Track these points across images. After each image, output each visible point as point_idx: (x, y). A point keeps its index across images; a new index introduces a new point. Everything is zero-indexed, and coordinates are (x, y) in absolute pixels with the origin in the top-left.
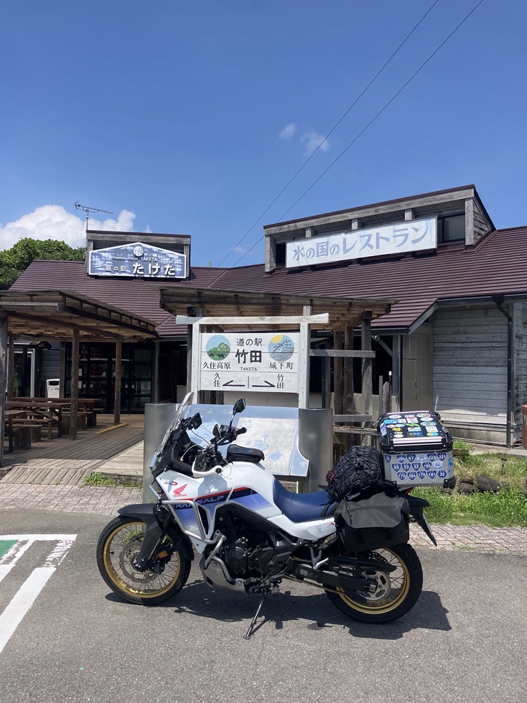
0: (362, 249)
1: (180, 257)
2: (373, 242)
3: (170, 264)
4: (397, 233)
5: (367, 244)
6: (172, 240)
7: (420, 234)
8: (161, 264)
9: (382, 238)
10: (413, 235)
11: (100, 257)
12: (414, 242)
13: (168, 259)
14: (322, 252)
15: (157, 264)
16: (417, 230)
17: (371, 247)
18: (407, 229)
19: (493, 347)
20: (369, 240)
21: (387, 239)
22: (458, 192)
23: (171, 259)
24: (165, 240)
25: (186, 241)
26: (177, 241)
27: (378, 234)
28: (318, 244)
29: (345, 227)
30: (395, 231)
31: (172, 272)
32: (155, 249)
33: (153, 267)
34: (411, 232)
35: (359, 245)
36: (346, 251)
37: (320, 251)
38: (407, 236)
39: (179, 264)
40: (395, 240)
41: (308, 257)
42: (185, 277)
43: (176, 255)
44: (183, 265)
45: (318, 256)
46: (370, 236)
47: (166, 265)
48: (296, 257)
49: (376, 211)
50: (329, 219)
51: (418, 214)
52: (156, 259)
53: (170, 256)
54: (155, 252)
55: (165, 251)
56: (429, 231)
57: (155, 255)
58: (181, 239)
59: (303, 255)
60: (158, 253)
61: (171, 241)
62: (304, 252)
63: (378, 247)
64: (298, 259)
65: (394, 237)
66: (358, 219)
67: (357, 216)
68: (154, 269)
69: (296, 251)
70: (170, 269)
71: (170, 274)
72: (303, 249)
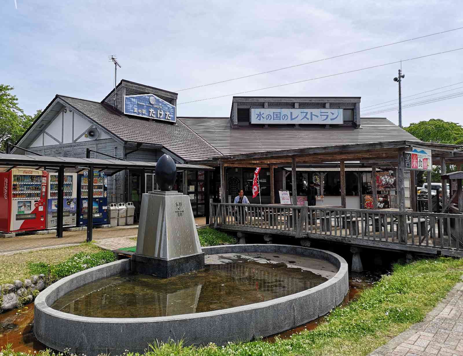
0: (302, 119)
1: (172, 108)
2: (309, 116)
4: (323, 114)
5: (305, 117)
6: (168, 95)
7: (334, 116)
8: (164, 111)
9: (314, 115)
10: (331, 116)
11: (131, 101)
12: (331, 119)
13: (167, 108)
14: (277, 117)
15: (162, 111)
16: (333, 114)
17: (308, 119)
18: (328, 113)
20: (306, 115)
21: (317, 116)
22: (354, 99)
24: (165, 95)
25: (175, 97)
26: (170, 96)
27: (311, 113)
28: (274, 113)
30: (321, 113)
32: (161, 100)
35: (301, 117)
36: (292, 119)
37: (275, 117)
38: (328, 116)
40: (321, 118)
41: (267, 120)
42: (175, 122)
43: (170, 105)
44: (174, 113)
45: (274, 119)
46: (307, 113)
47: (167, 112)
49: (310, 101)
50: (281, 100)
52: (161, 107)
54: (160, 102)
55: (165, 102)
56: (339, 115)
57: (161, 104)
59: (263, 118)
62: (264, 116)
63: (312, 120)
64: (260, 119)
65: (321, 115)
66: (299, 103)
67: (299, 101)
68: (161, 114)
69: (258, 114)
70: (169, 116)
71: (169, 118)
72: (263, 114)
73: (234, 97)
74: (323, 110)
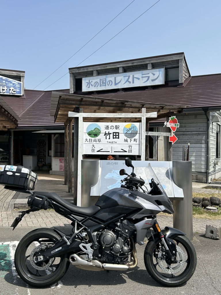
0: (125, 83)
1: (19, 84)
2: (131, 80)
3: (13, 87)
4: (144, 76)
5: (128, 81)
6: (15, 74)
7: (156, 76)
8: (7, 87)
9: (135, 78)
10: (152, 77)
12: (153, 80)
13: (11, 84)
14: (103, 84)
15: (5, 87)
16: (154, 74)
17: (130, 82)
18: (149, 74)
19: (199, 134)
20: (128, 79)
21: (139, 79)
22: (176, 55)
23: (14, 84)
24: (10, 73)
25: (21, 74)
26: (17, 74)
27: (133, 76)
28: (100, 80)
29: (115, 71)
30: (142, 75)
31: (14, 91)
32: (4, 78)
33: (3, 88)
34: (151, 75)
35: (123, 81)
36: (116, 84)
37: (101, 83)
38: (149, 77)
39: (18, 87)
40: (143, 79)
41: (95, 87)
42: (22, 95)
43: (16, 82)
44: (21, 88)
45: (100, 86)
46: (129, 77)
47: (11, 87)
48: (88, 86)
49: (133, 63)
50: (106, 66)
51: (155, 66)
52: (5, 84)
53: (13, 82)
54: (4, 80)
55: (10, 79)
56: (160, 75)
57: (4, 82)
58: (19, 73)
59: (92, 85)
60: (6, 80)
61: (12, 73)
62: (92, 83)
63: (133, 83)
64: (89, 87)
65: (142, 77)
66: (122, 67)
67: (122, 66)
68: (3, 90)
69: (88, 83)
70: (13, 90)
71: (13, 92)
72: (92, 82)
73: (69, 69)
74: (145, 72)
